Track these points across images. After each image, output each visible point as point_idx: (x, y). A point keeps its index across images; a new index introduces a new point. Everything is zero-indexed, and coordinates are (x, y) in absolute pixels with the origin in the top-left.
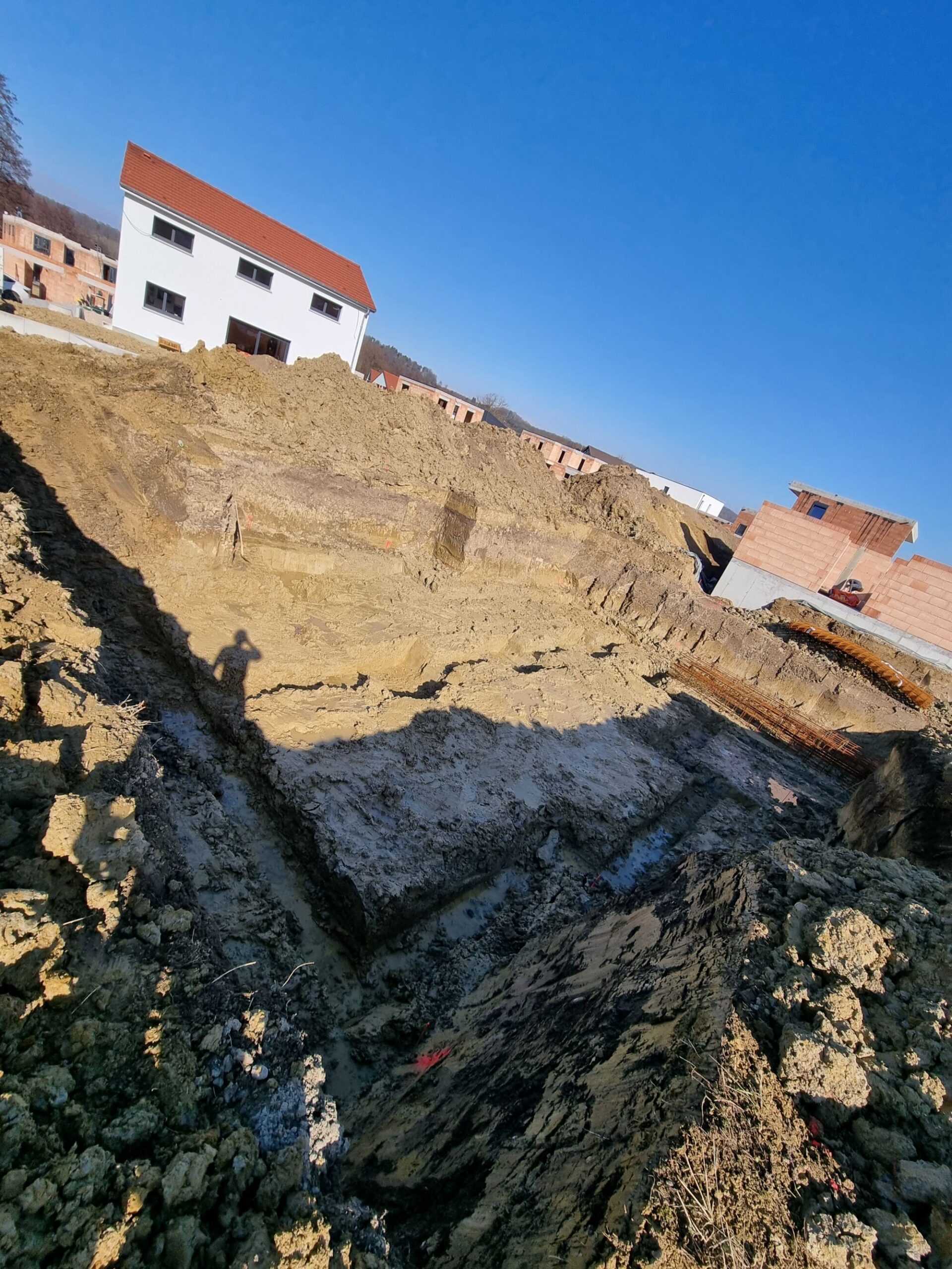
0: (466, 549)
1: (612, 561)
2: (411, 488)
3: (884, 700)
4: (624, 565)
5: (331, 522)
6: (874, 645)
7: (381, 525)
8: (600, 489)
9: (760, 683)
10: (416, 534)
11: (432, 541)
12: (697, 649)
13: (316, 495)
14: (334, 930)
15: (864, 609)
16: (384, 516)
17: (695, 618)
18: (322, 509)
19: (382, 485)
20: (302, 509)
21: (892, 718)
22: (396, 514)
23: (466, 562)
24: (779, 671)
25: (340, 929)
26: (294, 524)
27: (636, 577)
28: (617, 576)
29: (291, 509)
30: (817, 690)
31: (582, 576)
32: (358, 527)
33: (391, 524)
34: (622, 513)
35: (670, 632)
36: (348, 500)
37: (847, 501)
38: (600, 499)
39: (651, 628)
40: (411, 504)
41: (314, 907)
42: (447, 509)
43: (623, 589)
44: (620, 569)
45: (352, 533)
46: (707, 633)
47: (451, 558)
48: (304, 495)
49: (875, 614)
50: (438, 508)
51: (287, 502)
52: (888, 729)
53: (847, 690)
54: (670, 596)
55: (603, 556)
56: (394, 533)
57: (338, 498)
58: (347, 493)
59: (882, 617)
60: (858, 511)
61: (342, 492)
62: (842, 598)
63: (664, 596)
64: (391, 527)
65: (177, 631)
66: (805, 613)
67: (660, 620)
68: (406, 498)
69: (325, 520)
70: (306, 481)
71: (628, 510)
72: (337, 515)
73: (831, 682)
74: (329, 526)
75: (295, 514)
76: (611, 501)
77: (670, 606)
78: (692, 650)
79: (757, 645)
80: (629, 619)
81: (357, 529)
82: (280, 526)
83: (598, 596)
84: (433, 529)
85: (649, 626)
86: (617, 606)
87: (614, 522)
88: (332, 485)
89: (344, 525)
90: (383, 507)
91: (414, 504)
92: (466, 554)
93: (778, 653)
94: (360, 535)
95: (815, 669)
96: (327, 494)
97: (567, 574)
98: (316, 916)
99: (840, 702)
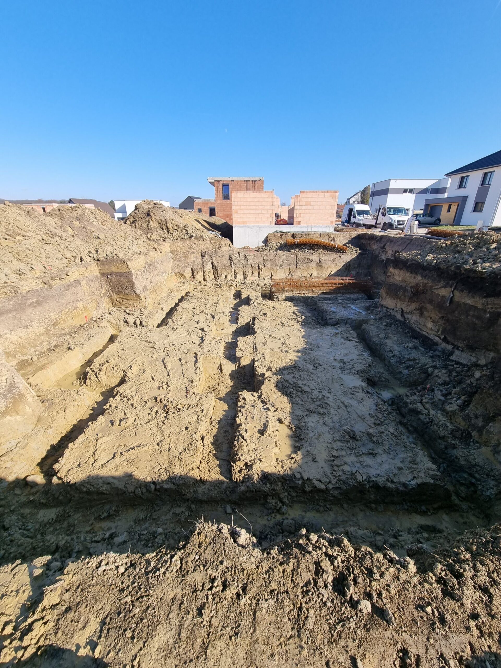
0: (137, 291)
1: (192, 255)
2: (77, 273)
3: (335, 255)
4: (200, 254)
5: (46, 328)
6: (312, 236)
7: (75, 309)
8: (153, 219)
9: (293, 274)
10: (96, 300)
11: (107, 299)
12: (261, 275)
13: (24, 317)
14: (435, 509)
15: (295, 223)
16: (73, 302)
17: (250, 261)
18: (35, 323)
19: (58, 282)
20: (22, 333)
21: (341, 260)
22: (79, 295)
23: (143, 299)
24: (297, 265)
25: (435, 506)
26: (24, 347)
27: (211, 257)
28: (201, 262)
29: (14, 338)
30: (313, 265)
31: (184, 271)
32: (64, 319)
33: (80, 304)
34: (175, 227)
35: (244, 274)
36: (46, 306)
37: (235, 178)
38: (157, 224)
39: (235, 278)
40: (82, 283)
41: (417, 512)
42: (103, 274)
43: (209, 266)
44: (200, 257)
45: (63, 326)
46: (260, 266)
47: (130, 302)
48: (16, 321)
49: (299, 223)
50: (96, 277)
51: (8, 336)
52: (342, 265)
53: (323, 258)
54: (234, 258)
55: (186, 255)
56: (85, 309)
57: (39, 309)
58: (42, 302)
59: (302, 223)
60: (241, 181)
61: (39, 303)
62: (282, 222)
63: (231, 259)
64: (81, 306)
65: (116, 482)
66: (281, 236)
67: (237, 271)
68: (77, 282)
69: (42, 330)
70: (10, 311)
71: (177, 224)
72: (47, 321)
73: (316, 259)
74: (47, 332)
75: (19, 340)
76: (164, 223)
77: (237, 262)
78: (259, 277)
79: (282, 259)
80: (222, 279)
81: (64, 321)
82: (15, 356)
83: (199, 277)
84: (104, 291)
85: (233, 277)
86: (212, 276)
87: (176, 234)
88: (28, 302)
89: (55, 325)
90: (69, 296)
91: (84, 283)
92: (140, 295)
93: (291, 258)
94: (68, 324)
95: (308, 257)
96: (29, 311)
97: (176, 274)
98: (424, 513)
99: (323, 265)
